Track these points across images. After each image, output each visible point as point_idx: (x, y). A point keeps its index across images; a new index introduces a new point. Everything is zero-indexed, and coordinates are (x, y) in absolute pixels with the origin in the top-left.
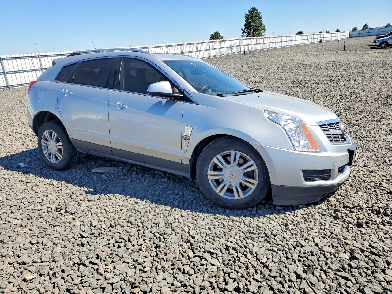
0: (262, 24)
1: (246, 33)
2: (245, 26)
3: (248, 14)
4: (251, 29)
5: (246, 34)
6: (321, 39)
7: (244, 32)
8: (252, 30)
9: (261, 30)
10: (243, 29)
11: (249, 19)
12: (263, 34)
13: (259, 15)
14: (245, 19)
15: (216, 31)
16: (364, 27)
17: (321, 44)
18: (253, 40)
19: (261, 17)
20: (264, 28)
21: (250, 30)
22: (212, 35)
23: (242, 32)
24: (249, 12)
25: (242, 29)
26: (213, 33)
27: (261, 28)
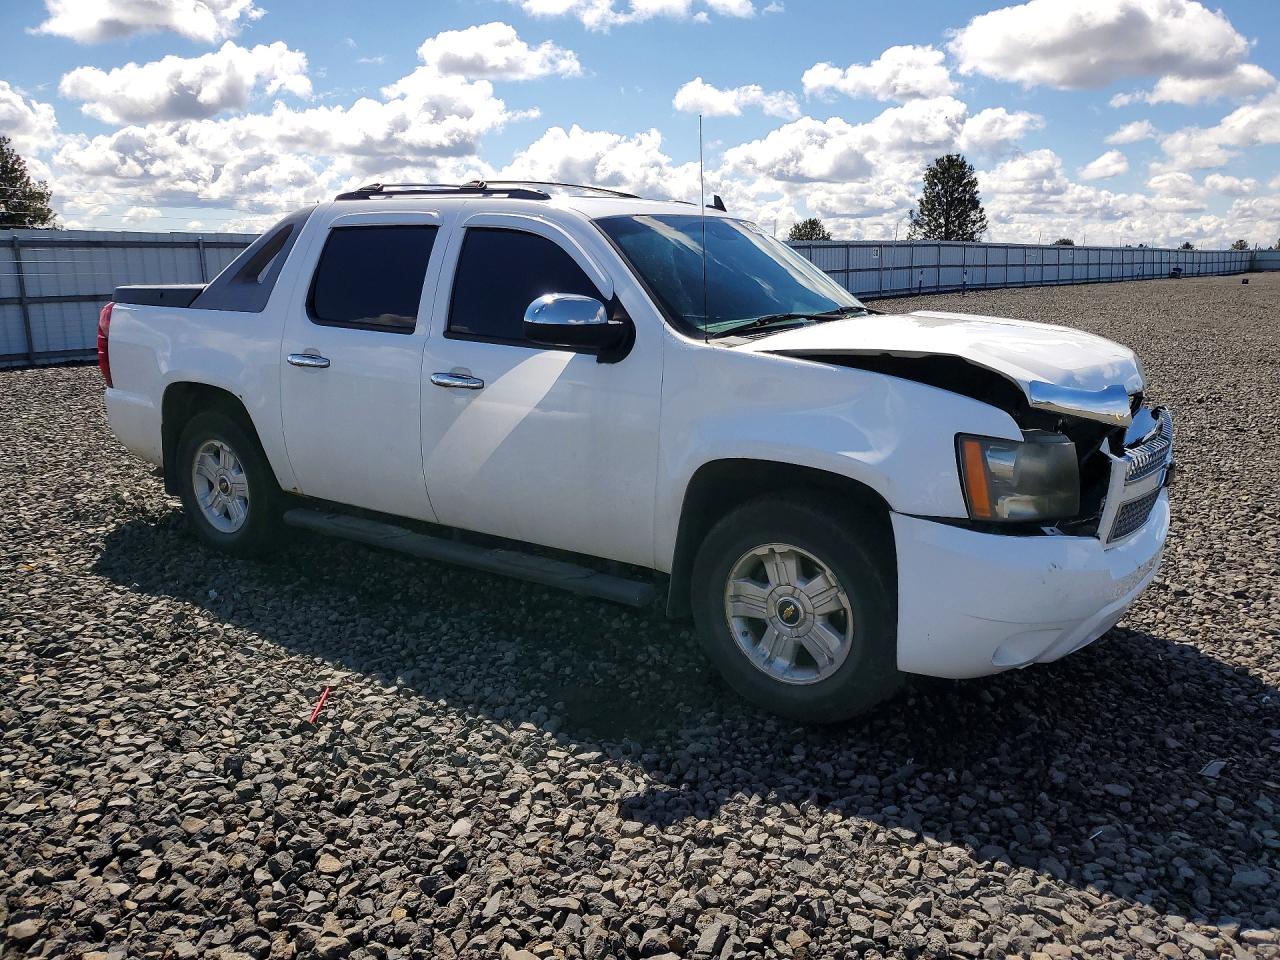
0: (975, 204)
1: (921, 227)
2: (923, 205)
3: (934, 165)
4: (940, 216)
5: (921, 231)
6: (1175, 266)
7: (916, 222)
8: (942, 221)
9: (974, 223)
10: (915, 215)
11: (936, 185)
12: (977, 235)
14: (923, 185)
15: (809, 217)
17: (1174, 282)
19: (973, 183)
20: (982, 219)
21: (937, 219)
22: (797, 227)
23: (910, 221)
24: (939, 163)
25: (910, 214)
27: (974, 215)
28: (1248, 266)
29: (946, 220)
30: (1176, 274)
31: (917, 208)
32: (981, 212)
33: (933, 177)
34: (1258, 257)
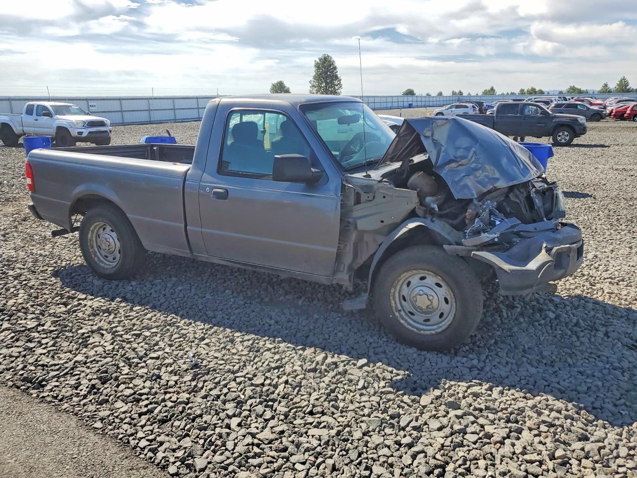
0: (336, 77)
1: (315, 87)
2: (315, 78)
3: (318, 61)
4: (322, 82)
5: (315, 89)
6: (410, 103)
7: (313, 86)
8: (324, 85)
9: (337, 86)
10: (312, 82)
11: (320, 69)
12: (339, 91)
13: (332, 64)
14: (314, 69)
15: (279, 80)
17: (410, 109)
19: (335, 68)
20: (340, 84)
21: (321, 84)
22: (274, 85)
23: (311, 85)
24: (320, 60)
25: (310, 82)
26: (276, 82)
27: (336, 83)
29: (326, 84)
30: (410, 106)
31: (311, 78)
32: (340, 80)
33: (317, 66)
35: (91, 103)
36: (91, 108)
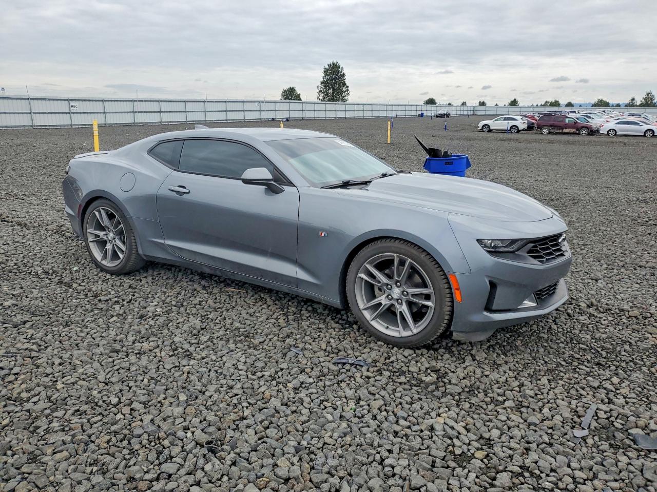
0: (344, 84)
1: (322, 93)
2: (322, 83)
3: (327, 67)
4: (330, 89)
5: (323, 95)
7: (320, 92)
8: (331, 91)
9: (345, 92)
10: (320, 88)
11: (328, 75)
12: (346, 98)
13: (341, 71)
14: (323, 75)
15: (290, 86)
16: (512, 102)
18: (331, 106)
19: (344, 75)
20: (348, 90)
21: (328, 90)
23: (318, 91)
25: (318, 88)
26: (286, 88)
27: (344, 89)
28: (472, 112)
29: (333, 90)
31: (319, 84)
32: (348, 87)
33: (326, 71)
34: (476, 109)
35: (72, 103)
36: (72, 108)
